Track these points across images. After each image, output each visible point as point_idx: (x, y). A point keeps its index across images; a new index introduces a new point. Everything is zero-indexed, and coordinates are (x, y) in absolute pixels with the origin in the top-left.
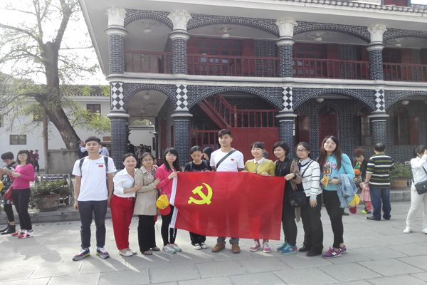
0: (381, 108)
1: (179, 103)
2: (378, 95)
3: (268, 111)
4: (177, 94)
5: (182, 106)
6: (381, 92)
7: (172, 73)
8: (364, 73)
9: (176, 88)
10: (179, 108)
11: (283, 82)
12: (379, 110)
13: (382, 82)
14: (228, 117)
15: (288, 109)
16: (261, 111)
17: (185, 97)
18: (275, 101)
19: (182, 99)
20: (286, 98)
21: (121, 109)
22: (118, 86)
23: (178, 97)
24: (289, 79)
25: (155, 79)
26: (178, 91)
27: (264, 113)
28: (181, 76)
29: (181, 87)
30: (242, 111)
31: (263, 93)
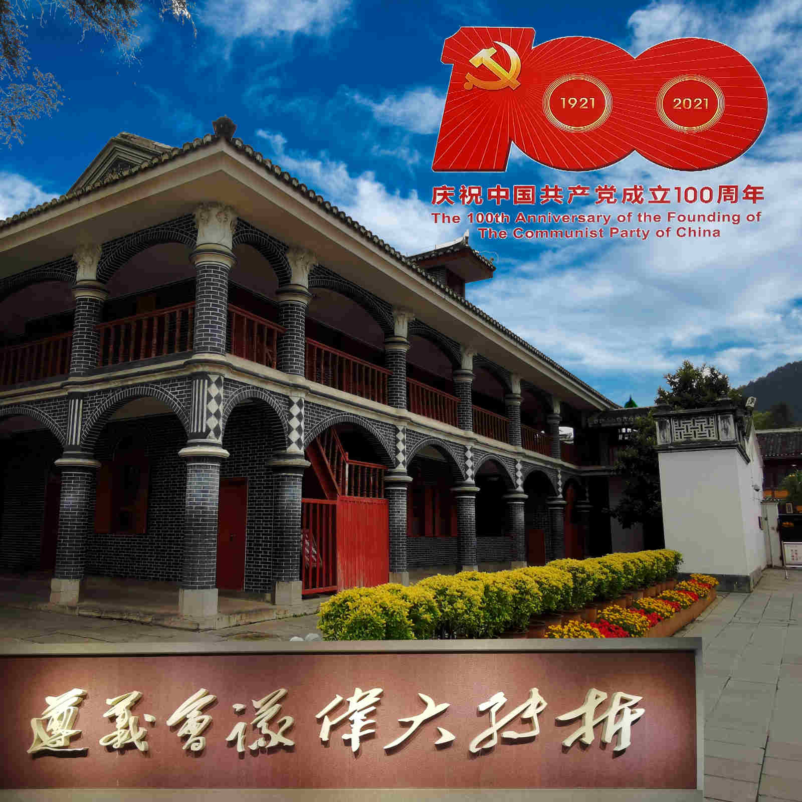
0: (473, 477)
1: (294, 436)
2: (469, 454)
3: (380, 467)
4: (291, 416)
5: (299, 442)
6: (471, 450)
9: (290, 404)
10: (293, 448)
11: (400, 418)
12: (469, 480)
13: (470, 434)
14: (338, 473)
16: (372, 466)
17: (303, 425)
18: (389, 449)
19: (299, 429)
20: (401, 447)
21: (220, 441)
22: (218, 383)
23: (294, 423)
24: (405, 413)
25: (266, 380)
26: (295, 410)
27: (375, 470)
28: (301, 380)
29: (300, 404)
30: (355, 463)
31: (379, 433)
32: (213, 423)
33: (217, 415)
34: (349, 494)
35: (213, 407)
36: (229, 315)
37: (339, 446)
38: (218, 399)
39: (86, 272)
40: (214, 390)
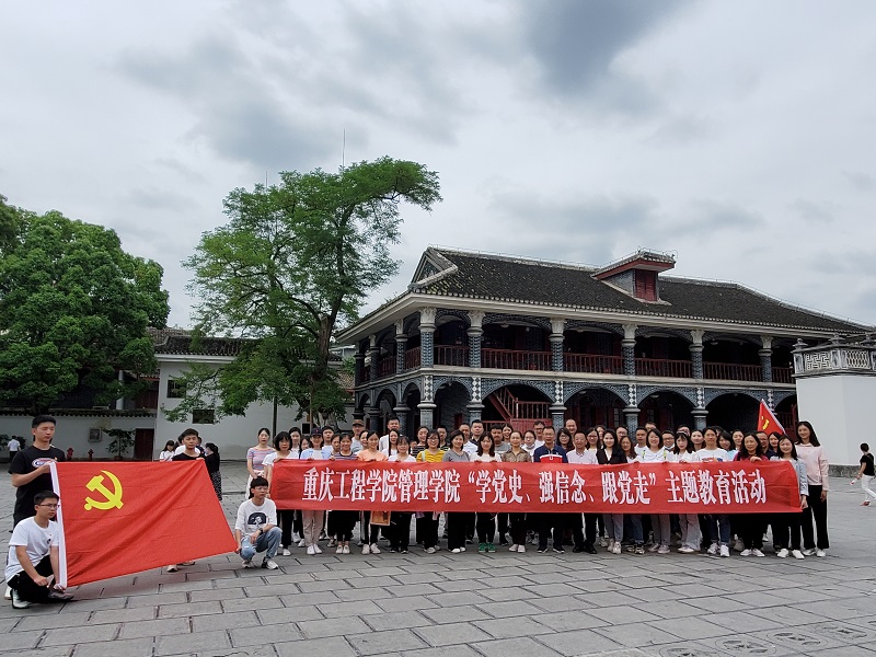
0: (634, 403)
1: (475, 395)
2: (631, 390)
3: (543, 403)
4: (473, 386)
5: (477, 398)
6: (633, 387)
7: (467, 365)
8: (620, 368)
9: (472, 380)
10: (474, 400)
11: (556, 377)
12: (632, 405)
13: (632, 377)
14: (511, 408)
15: (559, 401)
16: (537, 403)
17: (480, 389)
18: (549, 394)
19: (477, 391)
20: (557, 392)
21: (432, 400)
22: (429, 379)
23: (475, 389)
24: (560, 374)
25: (456, 373)
26: (475, 383)
27: (540, 405)
28: (476, 370)
29: (477, 380)
30: (522, 403)
31: (538, 386)
32: (427, 394)
33: (429, 391)
34: (520, 417)
35: (427, 388)
36: (435, 350)
37: (511, 395)
38: (429, 385)
39: (399, 332)
40: (427, 382)
